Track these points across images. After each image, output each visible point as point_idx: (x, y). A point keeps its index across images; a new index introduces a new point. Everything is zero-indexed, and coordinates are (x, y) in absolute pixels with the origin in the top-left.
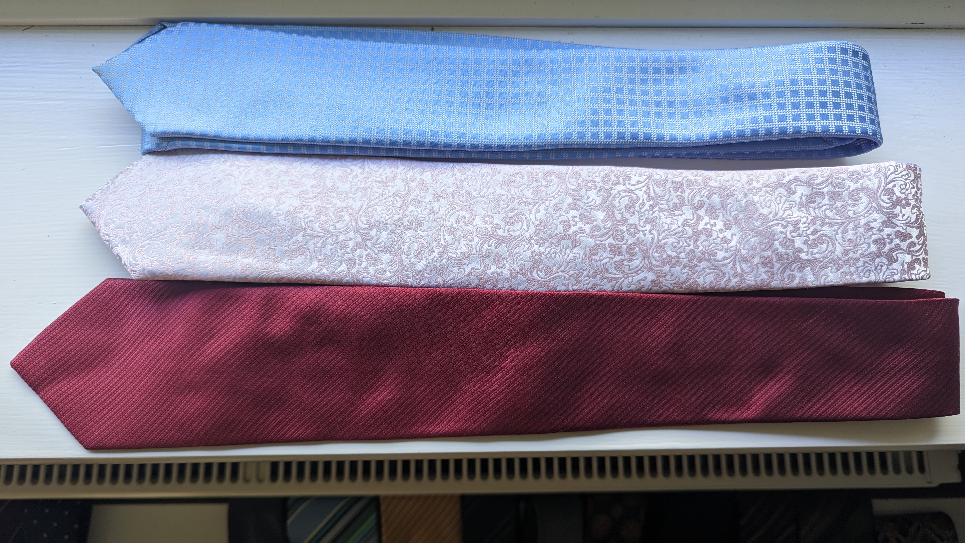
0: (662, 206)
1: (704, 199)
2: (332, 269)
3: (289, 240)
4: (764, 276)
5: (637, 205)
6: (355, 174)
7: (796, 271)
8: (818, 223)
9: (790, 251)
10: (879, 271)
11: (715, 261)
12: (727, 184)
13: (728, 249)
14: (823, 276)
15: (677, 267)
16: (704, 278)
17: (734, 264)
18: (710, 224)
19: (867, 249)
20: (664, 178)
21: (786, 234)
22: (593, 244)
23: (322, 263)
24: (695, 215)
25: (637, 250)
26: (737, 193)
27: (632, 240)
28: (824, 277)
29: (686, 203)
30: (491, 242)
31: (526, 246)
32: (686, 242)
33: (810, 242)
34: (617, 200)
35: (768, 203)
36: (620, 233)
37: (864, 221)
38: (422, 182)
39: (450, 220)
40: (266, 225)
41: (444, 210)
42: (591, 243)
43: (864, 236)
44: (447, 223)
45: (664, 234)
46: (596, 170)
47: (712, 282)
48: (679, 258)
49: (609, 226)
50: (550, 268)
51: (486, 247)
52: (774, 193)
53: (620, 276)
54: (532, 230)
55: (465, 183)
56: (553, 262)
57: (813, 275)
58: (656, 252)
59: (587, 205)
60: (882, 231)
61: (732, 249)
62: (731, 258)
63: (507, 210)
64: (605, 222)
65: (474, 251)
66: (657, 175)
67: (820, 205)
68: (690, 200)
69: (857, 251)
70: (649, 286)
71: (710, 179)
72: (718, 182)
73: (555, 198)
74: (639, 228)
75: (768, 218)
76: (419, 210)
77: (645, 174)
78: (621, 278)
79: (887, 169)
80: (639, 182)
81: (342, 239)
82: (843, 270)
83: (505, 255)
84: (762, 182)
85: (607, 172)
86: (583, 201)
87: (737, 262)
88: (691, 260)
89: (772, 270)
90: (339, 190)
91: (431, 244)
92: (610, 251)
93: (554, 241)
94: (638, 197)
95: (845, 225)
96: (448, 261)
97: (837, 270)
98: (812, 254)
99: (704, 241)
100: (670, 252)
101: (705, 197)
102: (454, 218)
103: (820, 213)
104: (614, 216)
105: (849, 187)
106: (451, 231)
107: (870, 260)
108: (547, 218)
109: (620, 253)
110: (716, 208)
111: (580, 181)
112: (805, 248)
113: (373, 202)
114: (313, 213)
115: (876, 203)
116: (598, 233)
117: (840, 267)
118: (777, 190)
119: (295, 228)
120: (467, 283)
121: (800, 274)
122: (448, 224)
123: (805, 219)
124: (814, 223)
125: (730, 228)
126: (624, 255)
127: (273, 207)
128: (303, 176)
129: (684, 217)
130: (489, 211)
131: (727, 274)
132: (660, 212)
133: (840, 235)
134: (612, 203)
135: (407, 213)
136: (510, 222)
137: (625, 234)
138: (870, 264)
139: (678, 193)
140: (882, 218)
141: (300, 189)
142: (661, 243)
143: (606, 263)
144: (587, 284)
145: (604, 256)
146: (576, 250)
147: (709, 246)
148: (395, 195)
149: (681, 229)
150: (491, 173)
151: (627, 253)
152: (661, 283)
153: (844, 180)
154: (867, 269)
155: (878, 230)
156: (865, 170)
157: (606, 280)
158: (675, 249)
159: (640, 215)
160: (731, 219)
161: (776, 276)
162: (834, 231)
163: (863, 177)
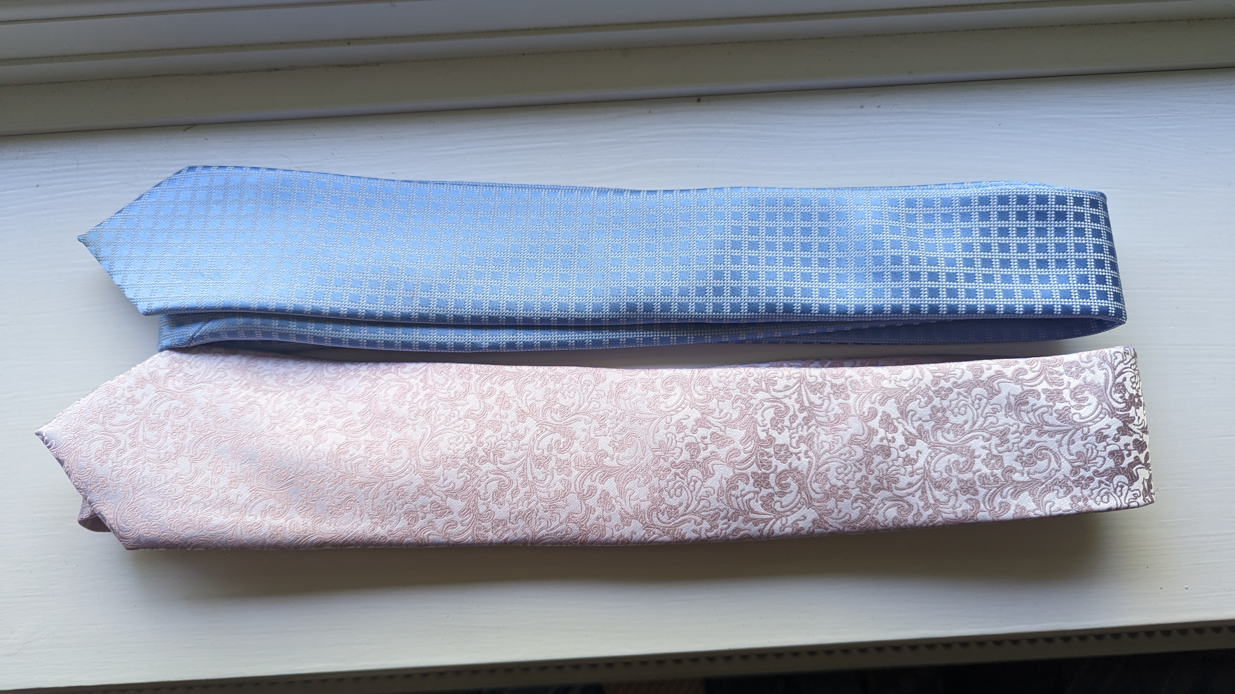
0: (819, 419)
1: (877, 406)
2: (388, 527)
3: (332, 491)
4: (966, 506)
5: (786, 419)
6: (414, 390)
7: (1009, 497)
8: (1034, 431)
9: (998, 472)
10: (1119, 494)
11: (897, 489)
12: (905, 385)
13: (913, 472)
14: (1047, 502)
15: (845, 500)
16: (884, 513)
17: (924, 492)
18: (887, 439)
19: (1102, 465)
20: (820, 380)
21: (990, 450)
22: (731, 474)
23: (375, 520)
24: (866, 428)
25: (789, 480)
26: (918, 396)
27: (782, 467)
28: (1050, 504)
29: (853, 413)
30: (594, 475)
31: (642, 479)
32: (856, 466)
33: (1024, 459)
34: (760, 412)
35: (963, 409)
36: (766, 458)
37: (1094, 428)
38: (502, 396)
39: (540, 447)
40: (302, 472)
41: (531, 434)
42: (729, 473)
43: (1096, 447)
44: (535, 450)
45: (825, 457)
46: (729, 373)
47: (895, 518)
48: (848, 488)
49: (750, 448)
50: (676, 509)
51: (588, 482)
52: (970, 394)
53: (769, 517)
54: (650, 456)
55: (559, 395)
56: (679, 500)
57: (1034, 502)
58: (816, 481)
59: (720, 420)
60: (1118, 440)
61: (918, 471)
62: (919, 484)
63: (616, 430)
64: (745, 443)
65: (573, 488)
66: (811, 376)
67: (1035, 407)
68: (857, 408)
69: (1089, 467)
70: (810, 528)
71: (883, 378)
72: (893, 382)
73: (677, 412)
74: (792, 450)
75: (964, 430)
76: (499, 434)
77: (795, 376)
78: (771, 519)
79: (1114, 358)
80: (787, 388)
81: (399, 484)
82: (1073, 493)
83: (614, 492)
84: (952, 380)
85: (744, 375)
86: (714, 415)
87: (927, 488)
88: (864, 490)
89: (976, 497)
90: (395, 416)
91: (515, 481)
92: (754, 483)
93: (679, 471)
94: (787, 407)
95: (1071, 433)
96: (537, 504)
97: (1066, 494)
98: (1028, 474)
99: (880, 463)
100: (834, 481)
101: (877, 403)
102: (545, 443)
103: (1035, 418)
104: (757, 434)
105: (1069, 383)
106: (541, 462)
107: (1107, 480)
108: (668, 439)
109: (768, 486)
110: (893, 416)
111: (710, 388)
112: (1018, 466)
113: (437, 430)
114: (361, 452)
115: (1107, 403)
116: (737, 459)
117: (1069, 490)
118: (974, 390)
119: (339, 474)
120: (564, 532)
121: (1015, 502)
122: (537, 452)
123: (1015, 426)
124: (1029, 432)
125: (913, 444)
126: (773, 488)
127: (310, 447)
128: (349, 399)
129: (851, 431)
130: (591, 432)
131: (915, 507)
132: (817, 427)
133: (1066, 447)
134: (753, 417)
135: (482, 439)
136: (619, 447)
137: (773, 459)
138: (1106, 485)
139: (841, 400)
140: (1117, 423)
141: (345, 419)
142: (821, 469)
143: (750, 499)
144: (726, 529)
145: (747, 490)
146: (709, 482)
147: (887, 470)
148: (467, 417)
149: (847, 448)
150: (593, 381)
151: (776, 484)
152: (826, 522)
153: (1061, 375)
154: (1104, 491)
155: (1114, 439)
156: (1085, 360)
157: (751, 523)
158: (841, 477)
159: (791, 431)
160: (914, 431)
161: (982, 505)
162: (1057, 442)
163: (1084, 369)
